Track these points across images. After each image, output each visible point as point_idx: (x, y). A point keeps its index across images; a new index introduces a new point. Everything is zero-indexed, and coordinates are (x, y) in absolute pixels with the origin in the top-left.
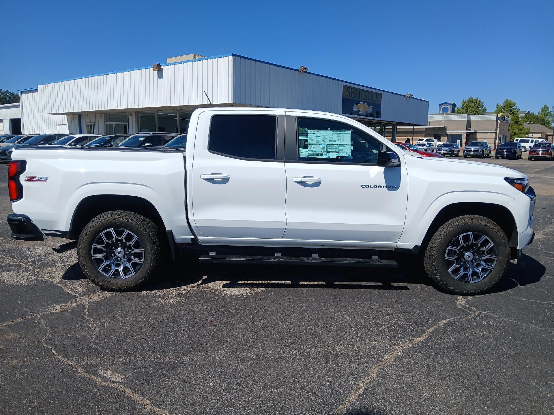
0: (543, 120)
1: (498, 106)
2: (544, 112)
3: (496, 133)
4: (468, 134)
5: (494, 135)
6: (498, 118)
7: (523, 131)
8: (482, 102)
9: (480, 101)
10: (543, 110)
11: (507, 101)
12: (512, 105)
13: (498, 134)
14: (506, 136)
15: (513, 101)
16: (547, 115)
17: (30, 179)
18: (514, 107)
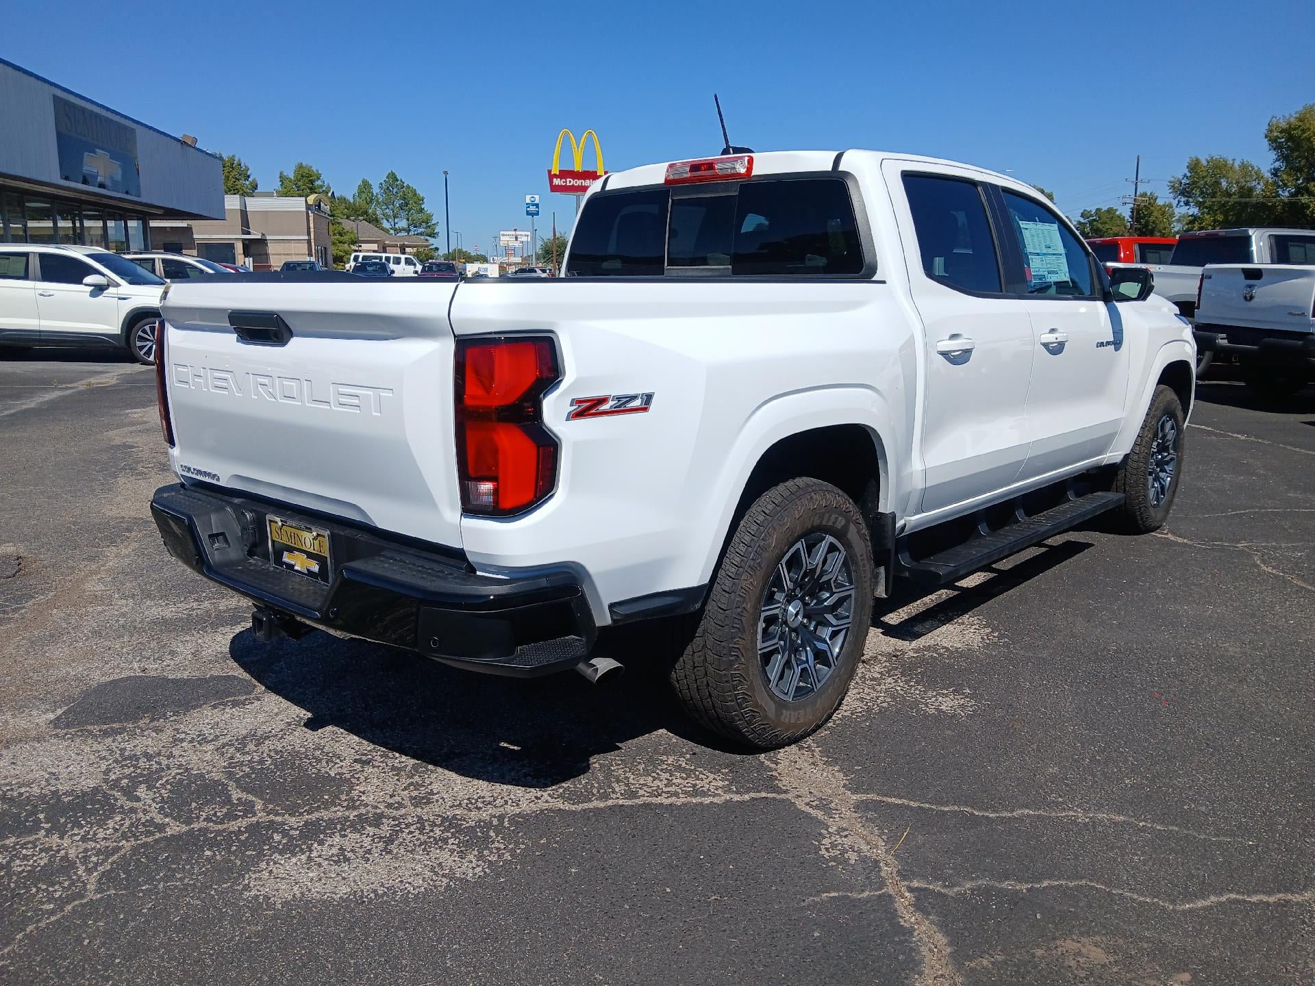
0: (366, 213)
1: (283, 179)
2: (364, 196)
3: (309, 242)
4: (247, 242)
5: (306, 246)
6: (308, 207)
7: (345, 238)
8: (244, 167)
9: (240, 165)
10: (361, 192)
11: (301, 166)
12: (315, 177)
13: (313, 244)
14: (325, 248)
15: (314, 169)
16: (371, 202)
17: (588, 408)
18: (319, 183)
